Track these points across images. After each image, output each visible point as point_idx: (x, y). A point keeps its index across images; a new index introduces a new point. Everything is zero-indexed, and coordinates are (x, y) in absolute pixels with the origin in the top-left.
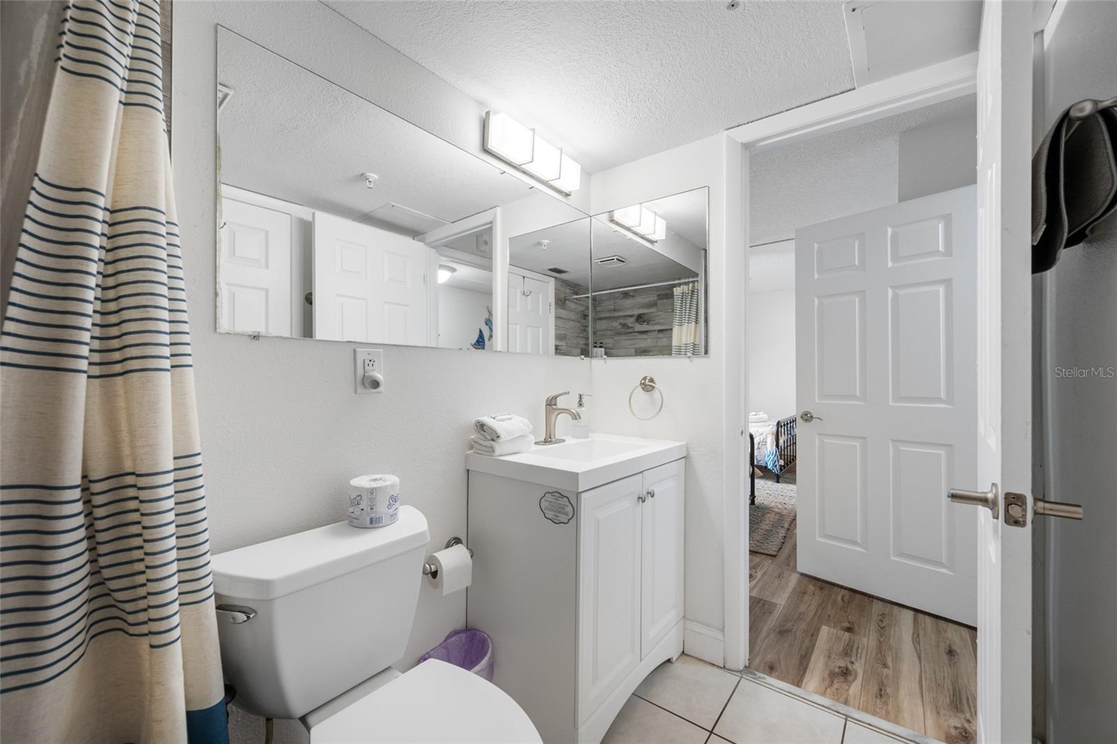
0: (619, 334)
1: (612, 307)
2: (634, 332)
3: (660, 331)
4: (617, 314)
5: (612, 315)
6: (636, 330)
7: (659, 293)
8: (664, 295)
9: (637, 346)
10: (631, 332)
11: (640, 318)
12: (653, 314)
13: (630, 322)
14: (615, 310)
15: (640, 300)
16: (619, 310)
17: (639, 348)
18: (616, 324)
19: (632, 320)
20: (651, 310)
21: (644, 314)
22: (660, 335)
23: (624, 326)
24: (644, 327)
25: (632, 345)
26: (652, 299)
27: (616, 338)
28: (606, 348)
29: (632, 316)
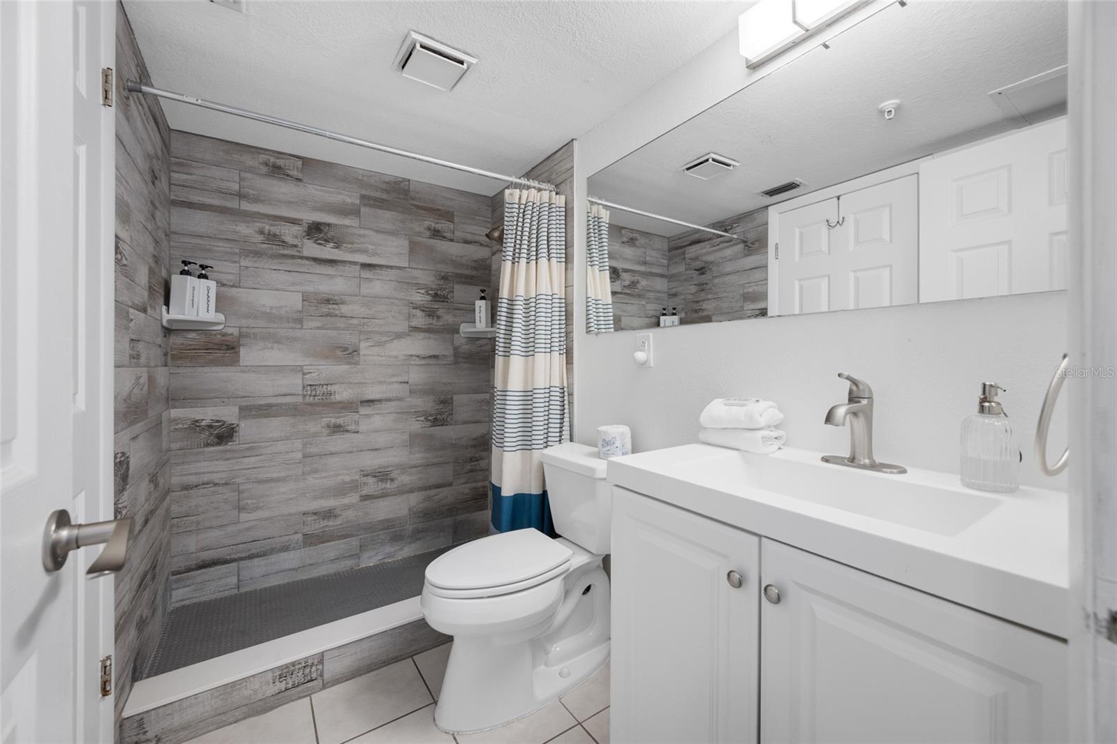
0: (258, 254)
1: (236, 187)
2: (302, 258)
3: (365, 266)
4: (245, 206)
5: (233, 204)
6: (306, 253)
7: (364, 192)
8: (376, 199)
9: (310, 288)
10: (293, 257)
11: (315, 230)
12: (350, 231)
13: (289, 233)
14: (241, 196)
15: (314, 191)
16: (256, 200)
17: (316, 294)
18: (244, 229)
19: (296, 229)
20: (346, 221)
21: (329, 225)
22: (367, 274)
23: (273, 238)
24: (328, 252)
25: (293, 284)
26: (349, 200)
27: (245, 263)
28: (220, 284)
29: (294, 222)
